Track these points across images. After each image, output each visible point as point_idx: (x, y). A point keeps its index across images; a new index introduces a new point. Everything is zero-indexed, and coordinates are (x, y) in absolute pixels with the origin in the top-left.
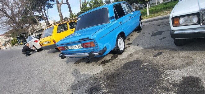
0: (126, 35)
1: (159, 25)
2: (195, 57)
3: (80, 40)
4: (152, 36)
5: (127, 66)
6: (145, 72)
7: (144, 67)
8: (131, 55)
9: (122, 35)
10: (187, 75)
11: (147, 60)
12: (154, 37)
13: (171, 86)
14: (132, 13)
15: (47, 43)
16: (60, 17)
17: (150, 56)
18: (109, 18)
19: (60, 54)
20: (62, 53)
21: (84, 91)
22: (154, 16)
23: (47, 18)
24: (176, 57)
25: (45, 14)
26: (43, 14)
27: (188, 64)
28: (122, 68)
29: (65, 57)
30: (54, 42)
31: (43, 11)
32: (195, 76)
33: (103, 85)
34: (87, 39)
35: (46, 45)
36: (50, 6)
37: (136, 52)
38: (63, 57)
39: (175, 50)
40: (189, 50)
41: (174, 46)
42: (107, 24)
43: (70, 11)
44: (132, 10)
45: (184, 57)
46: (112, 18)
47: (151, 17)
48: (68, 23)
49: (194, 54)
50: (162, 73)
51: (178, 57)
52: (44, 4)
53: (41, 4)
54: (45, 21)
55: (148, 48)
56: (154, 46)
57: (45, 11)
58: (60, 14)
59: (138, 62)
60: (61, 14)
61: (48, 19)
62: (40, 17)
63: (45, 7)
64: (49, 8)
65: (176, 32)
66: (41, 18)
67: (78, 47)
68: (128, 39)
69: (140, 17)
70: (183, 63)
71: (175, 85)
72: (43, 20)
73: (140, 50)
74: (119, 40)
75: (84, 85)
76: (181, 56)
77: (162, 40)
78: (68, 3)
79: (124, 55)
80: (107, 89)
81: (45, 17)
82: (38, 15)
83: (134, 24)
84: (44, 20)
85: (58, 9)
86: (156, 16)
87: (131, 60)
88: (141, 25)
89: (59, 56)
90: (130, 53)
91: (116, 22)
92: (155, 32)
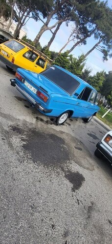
0: (73, 116)
1: (101, 132)
2: (96, 169)
3: (40, 87)
4: (88, 134)
5: (53, 137)
6: (61, 150)
7: (63, 147)
8: (62, 132)
9: (70, 113)
10: (80, 173)
11: (69, 146)
12: (89, 136)
13: (67, 170)
14: (92, 105)
15: (6, 54)
16: (35, 39)
17: (73, 145)
18: (74, 93)
19: (12, 79)
20: (14, 80)
21: (9, 125)
22: (105, 122)
23: (22, 25)
24: (87, 159)
25: (25, 19)
26: (22, 17)
27: (88, 169)
28: (48, 135)
29: (14, 86)
30: (13, 60)
31: (26, 14)
32: (84, 177)
33: (26, 133)
34: (46, 92)
35: (2, 55)
36: (36, 18)
37: (67, 134)
38: (13, 84)
39: (91, 156)
40: (98, 163)
41: (93, 154)
42: (69, 95)
43: (50, 43)
44: (94, 102)
45: (91, 164)
46: (76, 94)
47: (102, 121)
48: (39, 57)
49: (98, 167)
50: (69, 160)
51: (88, 161)
52: (32, 9)
53: (30, 5)
54: (18, 26)
55: (77, 139)
56: (82, 141)
57: (26, 16)
58: (38, 36)
59: (62, 141)
60: (39, 38)
61: (22, 27)
62: (16, 16)
63: (31, 13)
64: (33, 18)
65: (101, 145)
66: (17, 18)
67: (33, 90)
68: (71, 120)
69: (96, 113)
70: (87, 166)
71: (69, 171)
72: (16, 21)
73: (71, 136)
74: (65, 114)
75: (12, 121)
76: (90, 162)
77: (91, 143)
78: (54, 34)
79: (58, 128)
80: (27, 137)
81: (20, 22)
82: (17, 12)
83: (86, 113)
84: (17, 23)
85: (41, 30)
86: (107, 124)
87: (59, 135)
88: (90, 119)
89: (11, 80)
90: (63, 130)
91: (76, 100)
92: (93, 134)
